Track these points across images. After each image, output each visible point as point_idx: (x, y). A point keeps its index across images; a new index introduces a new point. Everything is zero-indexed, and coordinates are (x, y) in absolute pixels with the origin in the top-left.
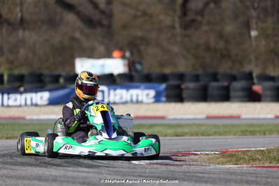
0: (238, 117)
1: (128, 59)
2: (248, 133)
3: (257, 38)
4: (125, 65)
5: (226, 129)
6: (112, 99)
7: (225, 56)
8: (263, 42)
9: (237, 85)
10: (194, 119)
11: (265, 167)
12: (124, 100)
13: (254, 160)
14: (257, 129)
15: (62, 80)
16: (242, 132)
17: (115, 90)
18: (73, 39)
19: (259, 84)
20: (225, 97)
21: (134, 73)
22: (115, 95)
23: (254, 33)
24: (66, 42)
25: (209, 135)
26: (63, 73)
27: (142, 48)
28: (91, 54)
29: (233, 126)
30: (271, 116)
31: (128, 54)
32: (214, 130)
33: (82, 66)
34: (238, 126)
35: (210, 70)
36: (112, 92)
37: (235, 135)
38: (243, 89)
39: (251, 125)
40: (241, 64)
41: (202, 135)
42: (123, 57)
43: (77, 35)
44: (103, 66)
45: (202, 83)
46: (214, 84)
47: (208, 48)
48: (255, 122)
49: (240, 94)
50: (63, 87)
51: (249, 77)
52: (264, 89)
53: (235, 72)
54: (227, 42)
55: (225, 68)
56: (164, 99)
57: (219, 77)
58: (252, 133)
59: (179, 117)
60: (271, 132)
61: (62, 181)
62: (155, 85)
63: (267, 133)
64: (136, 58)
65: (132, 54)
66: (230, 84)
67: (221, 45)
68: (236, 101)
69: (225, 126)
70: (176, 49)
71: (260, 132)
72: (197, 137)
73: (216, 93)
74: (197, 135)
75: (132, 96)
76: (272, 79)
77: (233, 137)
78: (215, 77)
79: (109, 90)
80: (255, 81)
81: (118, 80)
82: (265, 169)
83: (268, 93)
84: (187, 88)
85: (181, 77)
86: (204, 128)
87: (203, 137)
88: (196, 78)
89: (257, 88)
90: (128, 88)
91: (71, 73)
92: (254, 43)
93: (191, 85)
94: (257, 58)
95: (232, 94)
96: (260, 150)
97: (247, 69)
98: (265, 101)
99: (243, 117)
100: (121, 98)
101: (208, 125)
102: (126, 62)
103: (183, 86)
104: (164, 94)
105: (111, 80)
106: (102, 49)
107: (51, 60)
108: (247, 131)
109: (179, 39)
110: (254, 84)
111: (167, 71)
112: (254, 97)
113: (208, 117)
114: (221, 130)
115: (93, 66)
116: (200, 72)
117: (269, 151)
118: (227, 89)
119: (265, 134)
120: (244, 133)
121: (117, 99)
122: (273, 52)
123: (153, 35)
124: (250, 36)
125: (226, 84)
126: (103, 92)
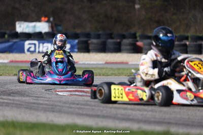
0: (127, 63)
3: (139, 9)
4: (49, 27)
5: (120, 72)
6: (41, 50)
8: (144, 13)
9: (126, 41)
10: (96, 64)
15: (6, 36)
18: (14, 8)
19: (141, 41)
20: (118, 49)
22: (43, 47)
23: (137, 6)
24: (10, 10)
25: (108, 75)
26: (8, 32)
27: (61, 15)
28: (27, 19)
29: (124, 69)
31: (51, 19)
32: (111, 72)
33: (20, 26)
35: (109, 32)
36: (41, 45)
38: (131, 44)
41: (103, 75)
42: (48, 21)
43: (17, 5)
44: (35, 27)
45: (102, 40)
46: (110, 41)
47: (106, 16)
49: (128, 47)
50: (8, 41)
51: (134, 36)
52: (144, 45)
53: (124, 33)
54: (119, 12)
55: (118, 29)
56: (76, 50)
57: (113, 36)
59: (86, 63)
62: (71, 40)
65: (54, 19)
66: (122, 40)
67: (115, 14)
68: (125, 53)
69: (119, 69)
70: (85, 16)
72: (100, 77)
73: (112, 47)
74: (100, 75)
77: (124, 77)
78: (111, 36)
79: (39, 43)
80: (138, 39)
81: (45, 36)
83: (147, 47)
84: (92, 43)
85: (88, 36)
86: (104, 70)
87: (104, 77)
88: (98, 37)
89: (139, 43)
92: (137, 13)
93: (95, 41)
94: (139, 23)
95: (123, 47)
97: (133, 32)
99: (130, 63)
101: (107, 68)
102: (50, 24)
103: (89, 42)
104: (76, 47)
105: (40, 37)
106: (34, 15)
110: (137, 41)
111: (78, 31)
113: (106, 63)
114: (116, 72)
115: (28, 26)
116: (101, 32)
118: (119, 44)
121: (44, 50)
124: (134, 8)
125: (118, 40)
126: (35, 44)
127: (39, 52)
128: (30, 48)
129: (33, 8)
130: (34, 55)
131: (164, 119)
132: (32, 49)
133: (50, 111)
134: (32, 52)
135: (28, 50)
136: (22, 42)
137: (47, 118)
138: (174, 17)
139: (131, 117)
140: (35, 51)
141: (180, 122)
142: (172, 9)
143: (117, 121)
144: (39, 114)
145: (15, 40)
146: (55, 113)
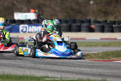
0: (84, 39)
1: (37, 13)
2: (89, 46)
3: (93, 4)
4: (36, 16)
6: (30, 30)
7: (79, 12)
8: (96, 6)
9: (84, 25)
11: (97, 61)
12: (35, 31)
13: (92, 57)
14: (93, 44)
15: (8, 22)
16: (86, 45)
17: (31, 26)
18: (13, 4)
19: (94, 24)
20: (79, 30)
21: (40, 19)
22: (31, 29)
23: (91, 2)
24: (10, 5)
26: (9, 19)
27: (43, 8)
28: (21, 11)
29: (82, 42)
30: (99, 38)
31: (37, 11)
33: (17, 16)
34: (85, 42)
35: (72, 18)
36: (30, 27)
37: (83, 46)
38: (87, 27)
39: (90, 42)
40: (86, 15)
42: (35, 12)
43: (15, 2)
44: (26, 16)
45: (69, 24)
46: (74, 24)
47: (72, 9)
48: (92, 41)
49: (85, 29)
50: (9, 25)
51: (89, 21)
52: (96, 27)
53: (83, 19)
54: (80, 6)
55: (79, 17)
57: (76, 21)
58: (91, 46)
60: (99, 46)
61: (9, 66)
63: (97, 46)
64: (40, 13)
65: (39, 11)
66: (81, 24)
67: (77, 7)
68: (83, 32)
70: (58, 9)
71: (94, 45)
73: (75, 28)
75: (38, 29)
76: (99, 22)
78: (74, 21)
79: (29, 26)
80: (92, 23)
81: (33, 22)
82: (96, 61)
83: (98, 28)
88: (67, 22)
89: (93, 26)
90: (37, 26)
91: (12, 19)
92: (91, 7)
93: (64, 25)
94: (93, 13)
95: (82, 29)
96: (94, 53)
97: (88, 18)
98: (96, 32)
99: (87, 38)
100: (34, 30)
102: (36, 14)
103: (61, 25)
105: (29, 22)
106: (25, 8)
107: (4, 13)
108: (88, 45)
109: (59, 4)
110: (91, 24)
112: (91, 30)
113: (71, 39)
115: (22, 16)
116: (68, 19)
117: (98, 54)
118: (80, 26)
119: (96, 46)
120: (87, 46)
121: (32, 31)
122: (100, 11)
123: (48, 3)
124: (90, 3)
125: (79, 24)
126: (26, 27)
127: (29, 32)
128: (23, 29)
129: (25, 4)
130: (26, 34)
131: (104, 73)
132: (24, 30)
133: (32, 69)
134: (24, 32)
135: (22, 31)
136: (18, 26)
137: (31, 73)
138: (116, 9)
139: (84, 72)
140: (26, 31)
141: (114, 75)
142: (114, 4)
143: (75, 75)
144: (26, 70)
145: (14, 25)
146: (36, 70)
